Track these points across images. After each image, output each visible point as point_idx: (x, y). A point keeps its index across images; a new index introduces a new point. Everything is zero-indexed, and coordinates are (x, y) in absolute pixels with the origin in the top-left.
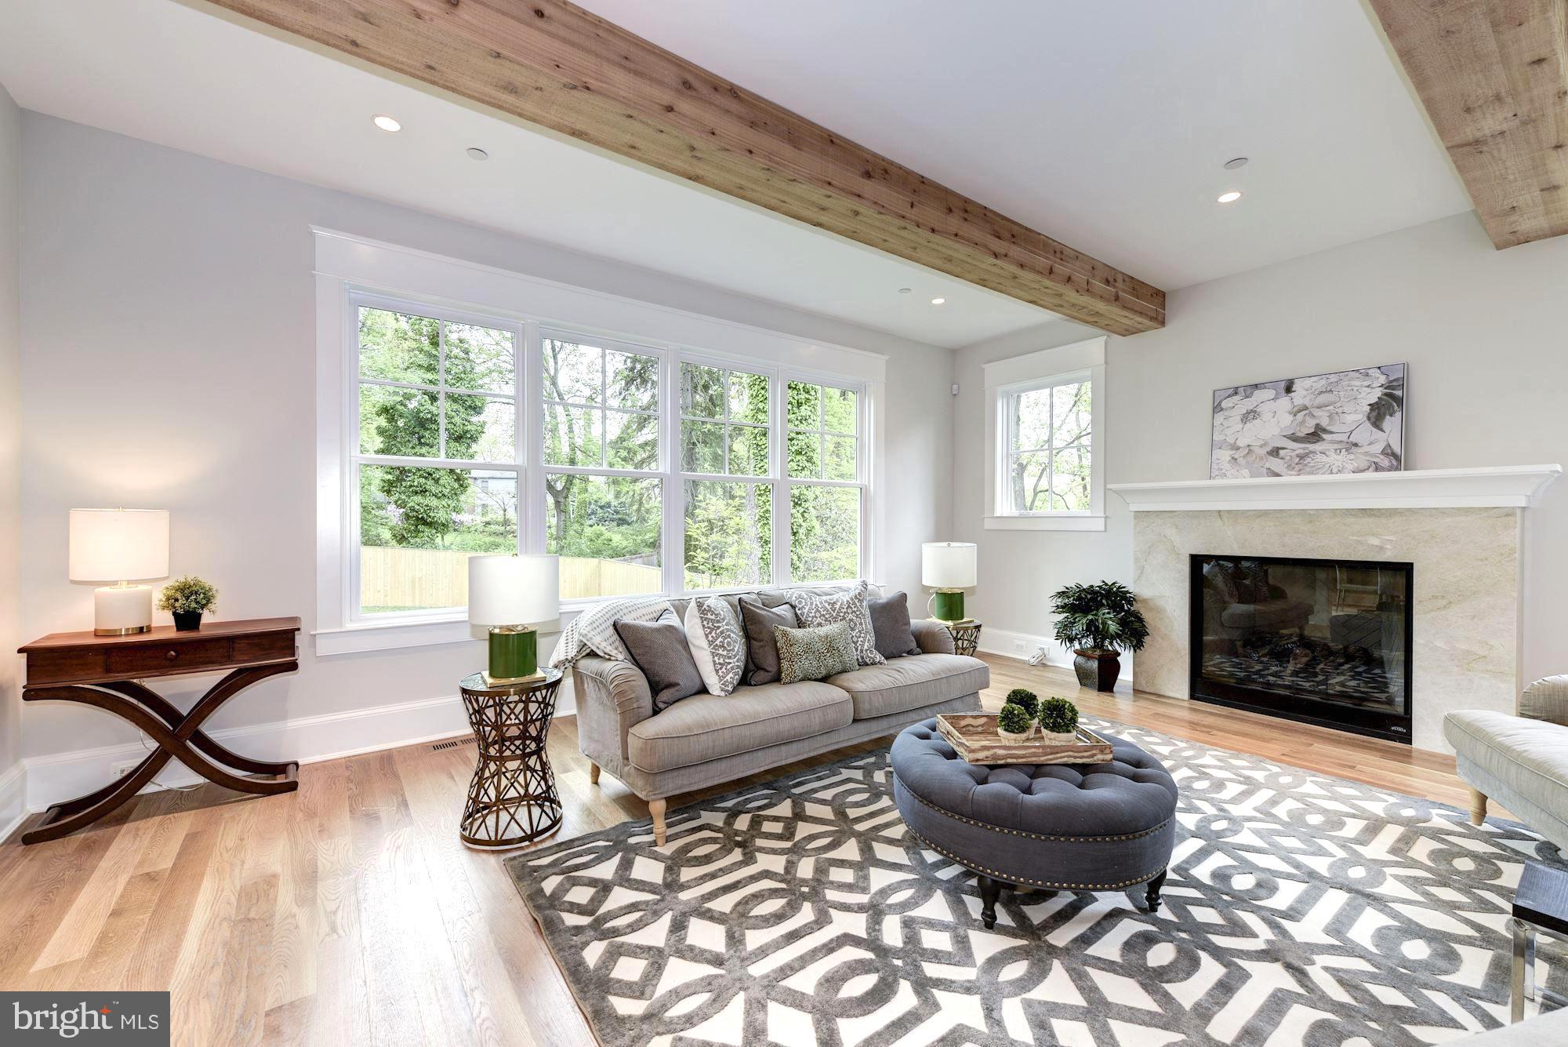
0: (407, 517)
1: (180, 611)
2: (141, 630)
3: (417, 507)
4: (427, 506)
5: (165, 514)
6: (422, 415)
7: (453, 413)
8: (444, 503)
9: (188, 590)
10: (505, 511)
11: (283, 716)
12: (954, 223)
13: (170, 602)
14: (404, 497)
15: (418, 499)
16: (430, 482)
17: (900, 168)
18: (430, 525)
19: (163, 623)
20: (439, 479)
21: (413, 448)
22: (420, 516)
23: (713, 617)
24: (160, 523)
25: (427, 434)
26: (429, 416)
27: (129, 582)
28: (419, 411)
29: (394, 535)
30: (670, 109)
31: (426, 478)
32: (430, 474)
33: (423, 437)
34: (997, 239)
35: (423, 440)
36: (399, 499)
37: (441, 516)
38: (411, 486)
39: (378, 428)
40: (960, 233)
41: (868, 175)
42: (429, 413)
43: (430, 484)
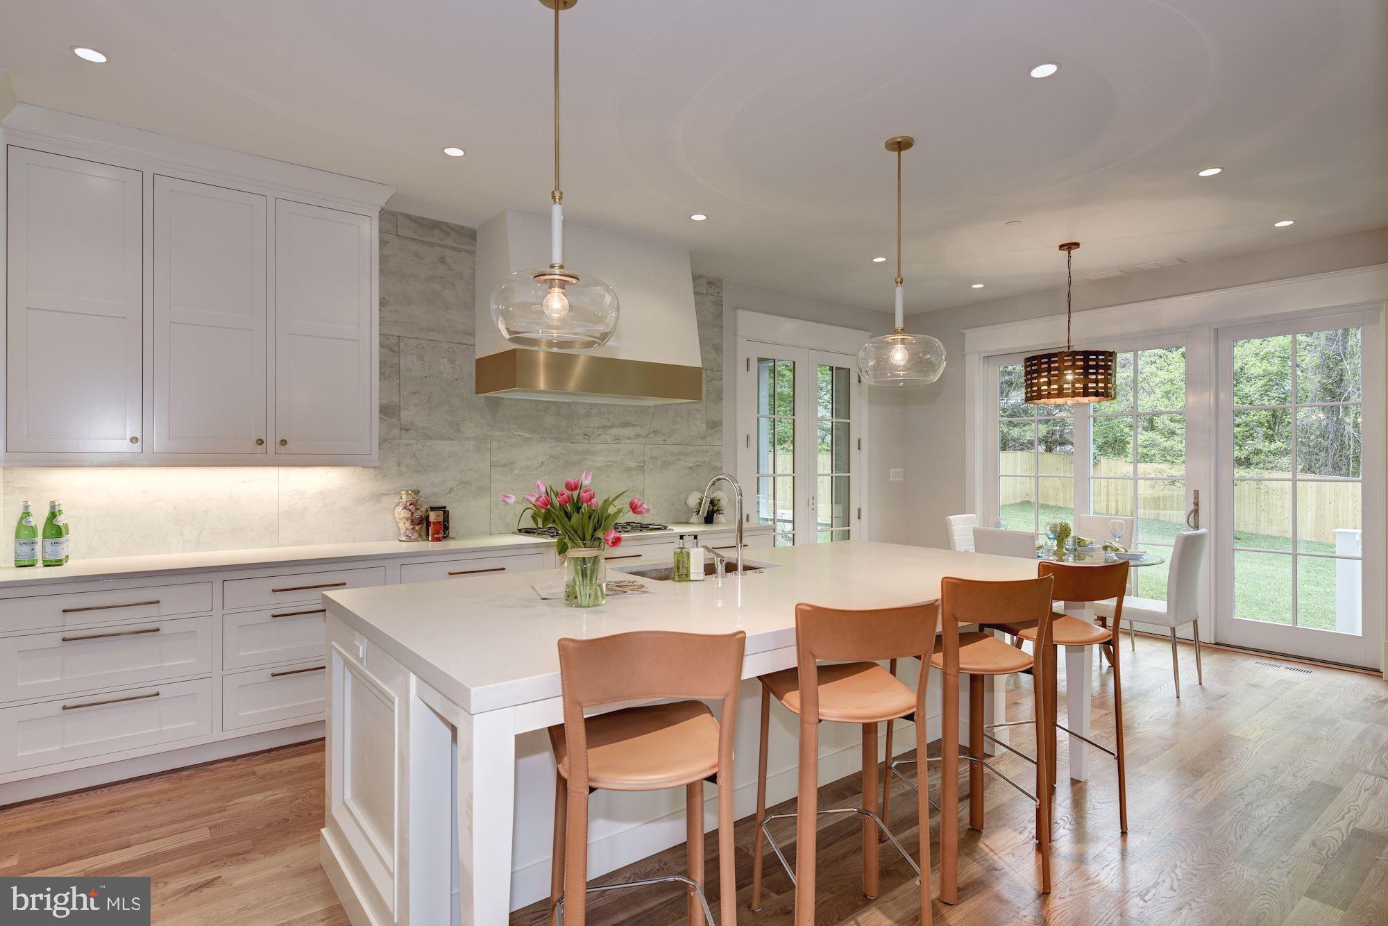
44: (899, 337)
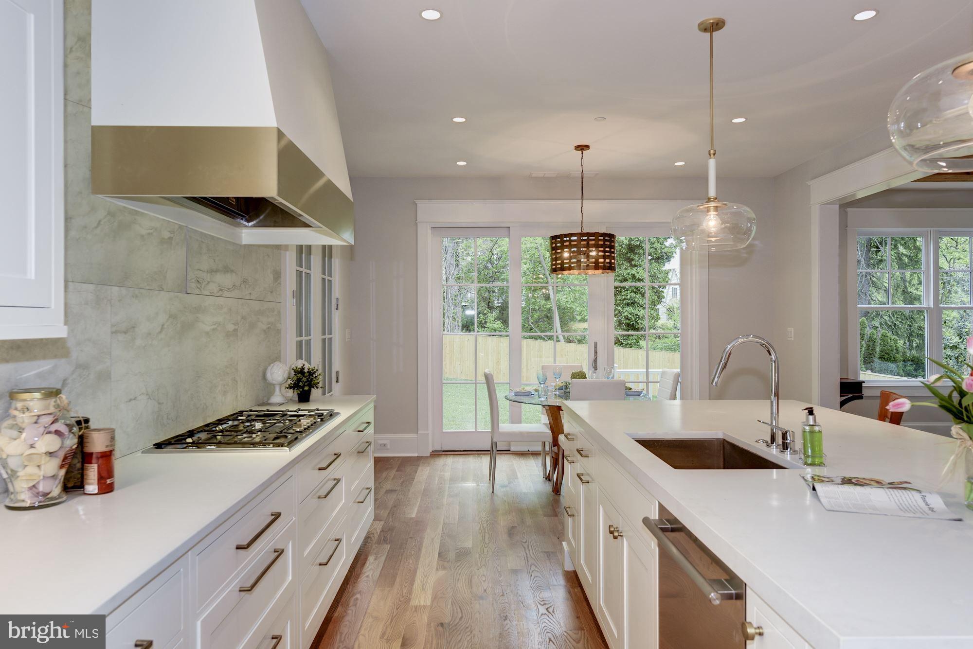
6: (632, 242)
14: (619, 308)
15: (630, 309)
16: (639, 296)
21: (626, 269)
25: (636, 258)
33: (633, 260)
35: (633, 263)
38: (624, 299)
43: (638, 298)
44: (712, 205)
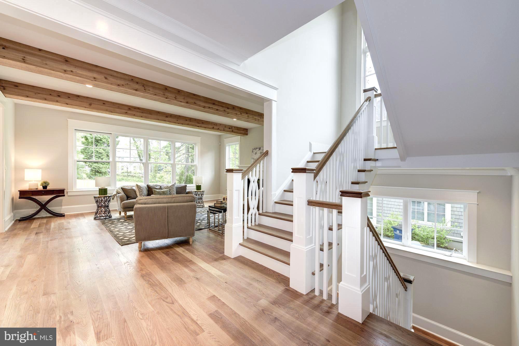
0: (92, 170)
1: (44, 186)
2: (37, 189)
3: (95, 167)
4: (99, 167)
5: (41, 170)
7: (108, 138)
8: (104, 166)
9: (45, 183)
10: (127, 168)
11: (61, 206)
12: (187, 122)
13: (42, 184)
17: (174, 115)
18: (100, 173)
19: (40, 188)
20: (103, 158)
22: (96, 170)
23: (140, 187)
24: (40, 171)
26: (100, 139)
27: (35, 181)
28: (96, 137)
29: (88, 176)
30: (126, 113)
31: (98, 158)
32: (100, 157)
34: (199, 124)
36: (89, 165)
37: (103, 170)
39: (82, 142)
40: (189, 124)
41: (167, 117)
42: (100, 138)
